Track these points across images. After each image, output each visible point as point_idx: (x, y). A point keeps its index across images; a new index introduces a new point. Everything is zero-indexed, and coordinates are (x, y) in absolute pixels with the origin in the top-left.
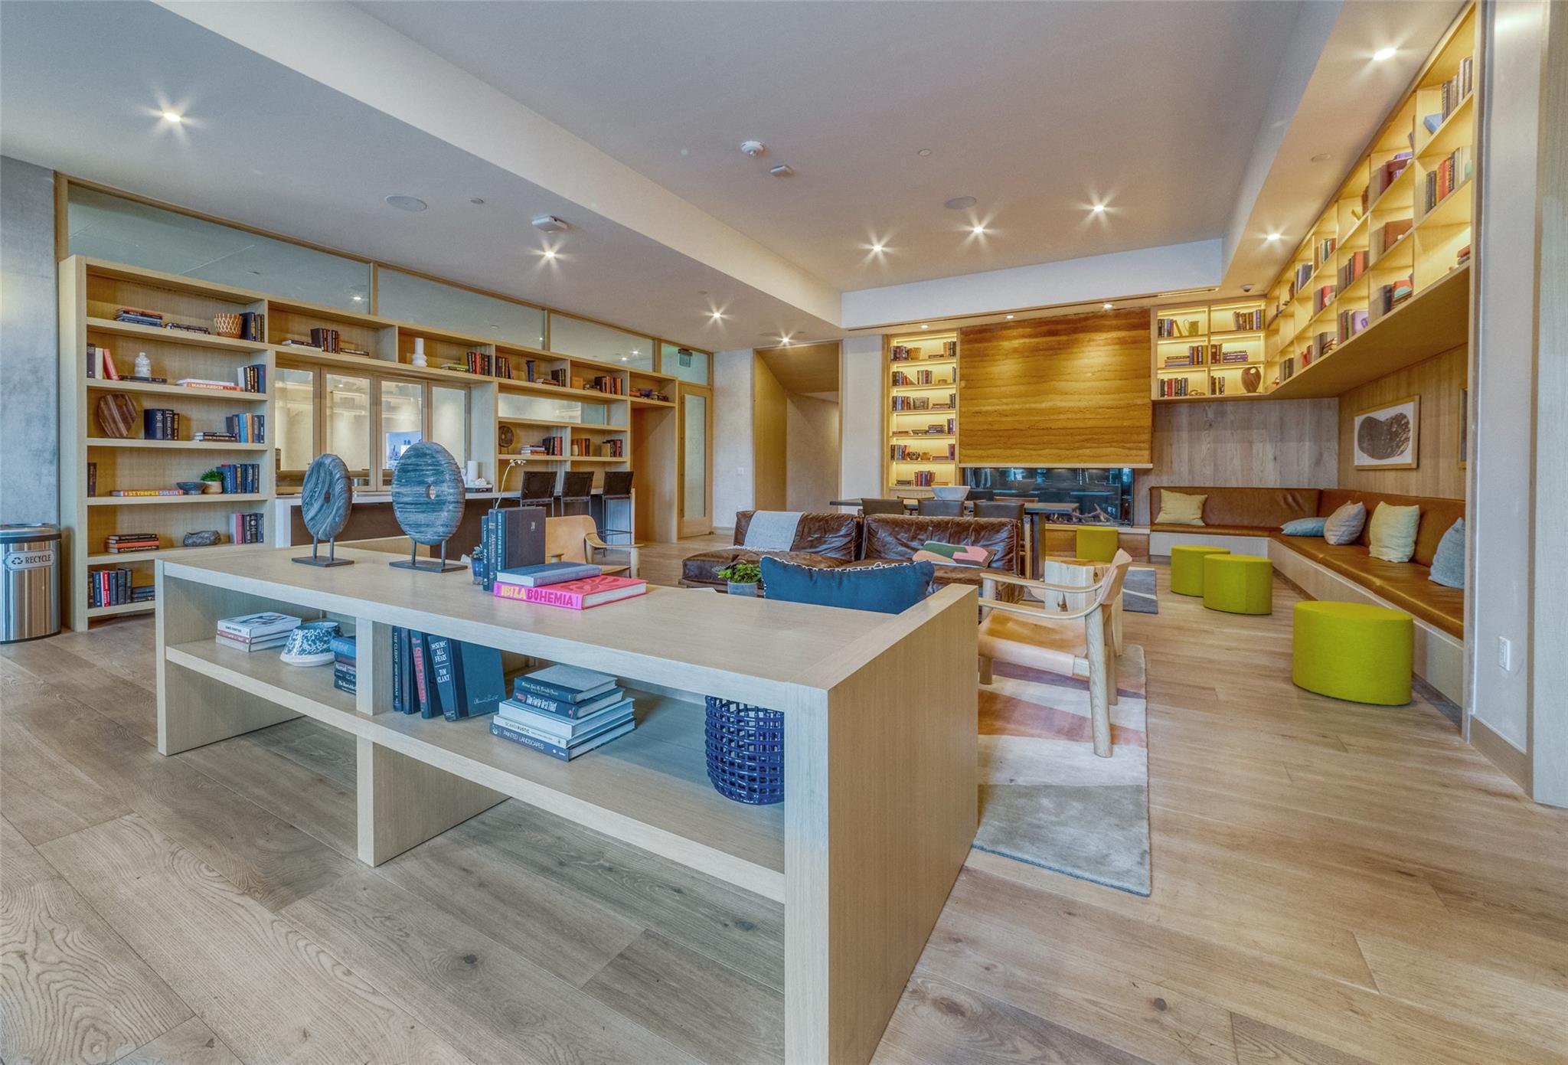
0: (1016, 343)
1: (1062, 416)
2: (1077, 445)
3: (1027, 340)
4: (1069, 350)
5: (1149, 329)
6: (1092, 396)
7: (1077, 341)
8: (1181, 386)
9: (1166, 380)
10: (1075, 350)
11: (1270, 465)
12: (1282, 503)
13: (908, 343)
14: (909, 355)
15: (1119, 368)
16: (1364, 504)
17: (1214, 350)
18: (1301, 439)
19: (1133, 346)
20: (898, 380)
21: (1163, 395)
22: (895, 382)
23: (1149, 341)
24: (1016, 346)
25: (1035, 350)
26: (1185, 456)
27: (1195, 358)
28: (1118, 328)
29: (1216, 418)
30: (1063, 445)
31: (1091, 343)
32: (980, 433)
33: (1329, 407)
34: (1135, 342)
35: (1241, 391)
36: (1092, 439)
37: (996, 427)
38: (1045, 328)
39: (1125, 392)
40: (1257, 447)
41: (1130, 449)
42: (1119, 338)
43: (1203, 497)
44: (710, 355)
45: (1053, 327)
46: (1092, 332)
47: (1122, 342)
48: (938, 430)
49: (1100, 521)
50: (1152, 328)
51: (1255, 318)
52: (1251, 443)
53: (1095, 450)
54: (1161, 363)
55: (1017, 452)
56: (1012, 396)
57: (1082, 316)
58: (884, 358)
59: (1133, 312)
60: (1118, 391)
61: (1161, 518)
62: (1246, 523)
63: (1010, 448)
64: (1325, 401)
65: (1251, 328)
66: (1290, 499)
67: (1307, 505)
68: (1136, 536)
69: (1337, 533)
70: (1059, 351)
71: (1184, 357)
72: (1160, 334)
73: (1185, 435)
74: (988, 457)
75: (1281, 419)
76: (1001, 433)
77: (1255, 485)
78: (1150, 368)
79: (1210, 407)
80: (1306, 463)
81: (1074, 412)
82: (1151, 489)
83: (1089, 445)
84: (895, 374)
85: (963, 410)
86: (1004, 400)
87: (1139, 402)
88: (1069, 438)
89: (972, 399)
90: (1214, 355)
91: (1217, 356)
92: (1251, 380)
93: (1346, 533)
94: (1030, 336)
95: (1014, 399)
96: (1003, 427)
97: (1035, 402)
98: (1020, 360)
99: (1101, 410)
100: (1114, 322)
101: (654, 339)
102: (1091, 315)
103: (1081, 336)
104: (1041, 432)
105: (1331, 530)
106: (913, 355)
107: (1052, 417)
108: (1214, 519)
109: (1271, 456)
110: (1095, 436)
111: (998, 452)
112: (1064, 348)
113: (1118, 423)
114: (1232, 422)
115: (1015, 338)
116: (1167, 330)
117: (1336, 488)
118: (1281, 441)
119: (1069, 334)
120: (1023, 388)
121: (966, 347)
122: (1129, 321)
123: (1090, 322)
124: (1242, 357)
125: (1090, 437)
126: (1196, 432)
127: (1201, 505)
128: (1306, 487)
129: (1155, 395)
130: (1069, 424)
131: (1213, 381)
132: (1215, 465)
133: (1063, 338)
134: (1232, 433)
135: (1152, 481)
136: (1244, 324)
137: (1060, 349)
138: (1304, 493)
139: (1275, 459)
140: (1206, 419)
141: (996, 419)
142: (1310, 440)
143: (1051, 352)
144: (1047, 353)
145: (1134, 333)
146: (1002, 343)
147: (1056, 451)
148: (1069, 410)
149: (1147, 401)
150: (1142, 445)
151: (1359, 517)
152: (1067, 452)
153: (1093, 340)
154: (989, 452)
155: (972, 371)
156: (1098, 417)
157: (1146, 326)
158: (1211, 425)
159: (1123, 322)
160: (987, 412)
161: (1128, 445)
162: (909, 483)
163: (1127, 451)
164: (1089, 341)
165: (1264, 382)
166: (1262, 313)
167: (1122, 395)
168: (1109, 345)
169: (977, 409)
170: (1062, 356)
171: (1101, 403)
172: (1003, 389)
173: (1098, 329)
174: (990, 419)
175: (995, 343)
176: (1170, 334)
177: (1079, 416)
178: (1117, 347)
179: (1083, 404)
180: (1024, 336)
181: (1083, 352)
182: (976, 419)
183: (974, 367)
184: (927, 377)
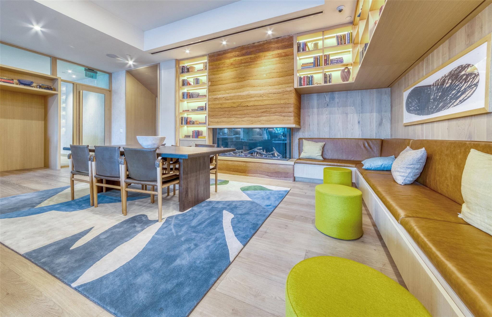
0: (232, 60)
1: (253, 99)
2: (260, 115)
3: (237, 58)
4: (256, 62)
5: (293, 47)
6: (266, 87)
7: (258, 57)
8: (310, 80)
9: (302, 77)
10: (258, 62)
11: (357, 126)
12: (362, 146)
13: (187, 64)
14: (188, 70)
15: (278, 71)
16: (426, 149)
17: (326, 58)
18: (371, 112)
19: (285, 58)
20: (185, 83)
21: (301, 85)
22: (183, 84)
23: (293, 54)
24: (232, 62)
25: (240, 63)
26: (316, 122)
27: (317, 63)
28: (278, 48)
29: (330, 101)
30: (254, 115)
31: (266, 58)
32: (217, 109)
33: (386, 93)
34: (286, 55)
35: (340, 82)
36: (267, 111)
37: (223, 106)
38: (244, 51)
39: (281, 84)
40: (350, 116)
41: (284, 116)
42: (278, 54)
43: (322, 144)
44: (110, 75)
45: (249, 50)
46: (266, 51)
47: (280, 56)
48: (201, 109)
49: (275, 157)
50: (294, 46)
51: (347, 37)
52: (347, 114)
53: (268, 117)
54: (299, 67)
55: (233, 119)
56: (230, 89)
57: (261, 43)
58: (177, 71)
59: (285, 38)
60: (279, 84)
61: (303, 155)
62: (344, 158)
63: (230, 117)
64: (383, 90)
65: (345, 43)
66: (366, 145)
67: (375, 148)
68: (287, 166)
69: (403, 174)
70: (251, 63)
71: (311, 63)
72: (299, 51)
73: (315, 110)
74: (220, 122)
75: (362, 100)
76: (226, 109)
77: (349, 137)
78: (293, 70)
79: (327, 95)
80: (374, 125)
81: (259, 97)
82: (300, 139)
83: (265, 114)
84: (183, 81)
85: (210, 97)
86: (227, 92)
87: (289, 89)
88: (256, 111)
89: (214, 92)
90: (326, 61)
91: (327, 61)
92: (346, 75)
93: (411, 175)
94: (238, 56)
95: (231, 91)
96: (227, 106)
97: (240, 92)
98: (234, 69)
99: (270, 95)
100: (276, 45)
101: (50, 56)
102: (265, 42)
103: (261, 54)
104: (244, 108)
105: (398, 171)
106: (190, 70)
107: (248, 100)
108: (328, 156)
109: (357, 121)
110: (268, 110)
111: (224, 119)
112: (253, 62)
113: (279, 102)
114: (338, 103)
115: (231, 57)
116: (302, 48)
117: (390, 138)
118: (362, 113)
119: (254, 54)
120: (235, 84)
121: (211, 64)
122: (283, 44)
123: (265, 46)
124: (340, 61)
125: (265, 110)
126: (321, 109)
127: (321, 148)
128: (375, 138)
129: (296, 85)
130: (256, 103)
131: (325, 76)
132: (330, 126)
133: (253, 56)
134: (338, 109)
135: (300, 135)
136: (341, 41)
137: (251, 62)
138: (373, 141)
139: (359, 122)
140: (325, 102)
141: (224, 102)
142: (376, 112)
143: (247, 64)
144: (245, 64)
145: (285, 50)
146: (226, 61)
147: (250, 118)
148: (255, 96)
149: (292, 89)
150: (290, 114)
151: (421, 161)
152: (256, 119)
153: (266, 56)
154: (221, 120)
155: (213, 76)
156: (269, 99)
157: (291, 46)
158: (328, 105)
159: (281, 44)
160: (220, 98)
161: (283, 114)
162: (189, 136)
163: (282, 118)
164: (264, 57)
165: (352, 75)
166: (351, 35)
167: (280, 86)
168: (274, 58)
169: (215, 97)
170: (253, 66)
171: (271, 91)
172: (227, 85)
173: (268, 50)
174: (221, 102)
175: (223, 61)
176: (304, 50)
177: (261, 98)
178: (277, 59)
179: (262, 92)
180: (235, 56)
181: (262, 63)
182: (215, 102)
183: (214, 75)
184: (197, 81)
